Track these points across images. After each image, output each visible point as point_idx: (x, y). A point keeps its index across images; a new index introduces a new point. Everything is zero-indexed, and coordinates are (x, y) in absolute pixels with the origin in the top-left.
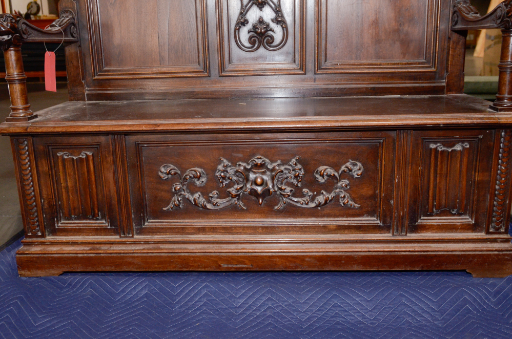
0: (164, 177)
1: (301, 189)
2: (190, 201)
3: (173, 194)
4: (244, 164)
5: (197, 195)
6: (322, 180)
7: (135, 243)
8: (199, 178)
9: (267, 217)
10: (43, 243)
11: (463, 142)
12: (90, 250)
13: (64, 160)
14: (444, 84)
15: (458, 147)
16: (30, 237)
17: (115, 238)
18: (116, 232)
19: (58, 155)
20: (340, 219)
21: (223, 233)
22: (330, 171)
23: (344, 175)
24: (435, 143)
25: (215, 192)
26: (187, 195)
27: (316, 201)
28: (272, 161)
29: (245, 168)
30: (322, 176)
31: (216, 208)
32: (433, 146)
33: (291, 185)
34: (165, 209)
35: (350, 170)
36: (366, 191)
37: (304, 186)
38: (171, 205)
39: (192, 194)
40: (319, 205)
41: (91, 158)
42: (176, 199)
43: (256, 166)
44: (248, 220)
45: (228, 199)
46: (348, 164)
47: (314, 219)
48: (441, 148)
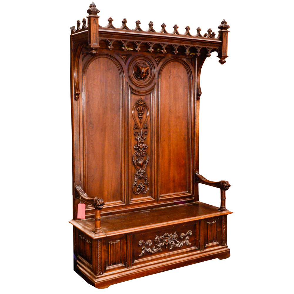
0: (141, 245)
1: (177, 241)
2: (147, 251)
3: (143, 250)
4: (162, 236)
5: (149, 249)
6: (182, 238)
7: (132, 269)
8: (150, 243)
9: (168, 252)
10: (103, 277)
11: (215, 220)
12: (119, 275)
13: (111, 244)
14: (193, 199)
15: (214, 222)
16: (98, 275)
17: (125, 269)
18: (125, 267)
19: (110, 242)
20: (187, 249)
21: (157, 260)
22: (184, 235)
23: (188, 235)
24: (208, 222)
25: (154, 247)
26: (147, 249)
27: (181, 244)
28: (170, 234)
29: (163, 238)
30: (182, 236)
31: (154, 252)
32: (208, 223)
33: (174, 241)
34: (140, 256)
35: (189, 233)
36: (193, 239)
37: (178, 240)
38: (142, 254)
39: (148, 249)
40: (182, 246)
41: (119, 243)
42: (143, 252)
43: (166, 236)
44: (163, 254)
45: (157, 248)
46: (188, 232)
47: (180, 250)
48: (210, 223)
